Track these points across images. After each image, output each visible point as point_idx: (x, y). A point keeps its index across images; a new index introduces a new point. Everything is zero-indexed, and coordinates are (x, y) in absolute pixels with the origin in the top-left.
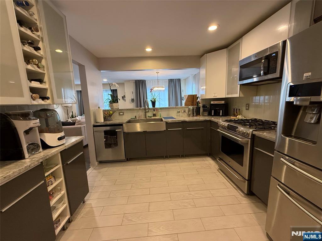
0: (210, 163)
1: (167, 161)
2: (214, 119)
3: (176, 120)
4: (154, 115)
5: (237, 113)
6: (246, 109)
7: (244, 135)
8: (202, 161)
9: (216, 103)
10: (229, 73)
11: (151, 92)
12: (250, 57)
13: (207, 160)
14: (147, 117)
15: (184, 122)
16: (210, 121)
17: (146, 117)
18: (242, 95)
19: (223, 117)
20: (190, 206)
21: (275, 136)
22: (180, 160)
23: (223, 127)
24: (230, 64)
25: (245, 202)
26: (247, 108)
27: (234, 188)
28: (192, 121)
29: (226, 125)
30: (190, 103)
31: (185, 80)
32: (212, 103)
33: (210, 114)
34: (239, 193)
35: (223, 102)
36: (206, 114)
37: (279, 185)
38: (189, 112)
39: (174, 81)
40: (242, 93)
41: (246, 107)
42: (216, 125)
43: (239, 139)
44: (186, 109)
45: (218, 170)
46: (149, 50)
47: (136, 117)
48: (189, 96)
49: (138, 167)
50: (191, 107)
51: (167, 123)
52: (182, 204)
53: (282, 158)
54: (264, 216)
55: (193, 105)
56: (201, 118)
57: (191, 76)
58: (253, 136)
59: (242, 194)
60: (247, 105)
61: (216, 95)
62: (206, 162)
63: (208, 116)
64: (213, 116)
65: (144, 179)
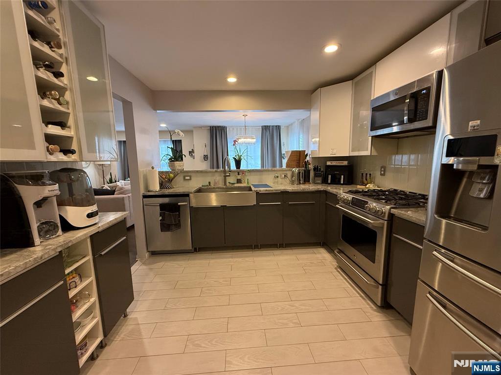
0: (324, 257)
1: (258, 253)
2: (331, 189)
3: (271, 189)
4: (239, 181)
5: (366, 180)
6: (381, 175)
7: (377, 214)
8: (312, 253)
9: (335, 164)
10: (356, 118)
11: (234, 145)
12: (388, 94)
13: (320, 253)
14: (228, 184)
15: (284, 193)
16: (326, 192)
17: (225, 184)
18: (374, 153)
19: (344, 186)
20: (291, 325)
21: (424, 216)
22: (277, 252)
23: (346, 202)
24: (357, 104)
25: (377, 319)
26: (382, 172)
27: (361, 296)
28: (296, 191)
29: (350, 199)
30: (295, 163)
31: (288, 127)
32: (329, 163)
33: (325, 181)
34: (368, 304)
35: (345, 163)
36: (319, 180)
37: (429, 293)
38: (292, 176)
39: (271, 128)
40: (376, 150)
41: (381, 171)
42: (334, 197)
43: (370, 220)
44: (287, 172)
45: (336, 268)
46: (232, 80)
47: (209, 183)
48: (293, 152)
49: (212, 261)
50: (296, 170)
51: (257, 193)
52: (281, 321)
53: (436, 250)
54: (406, 341)
55: (298, 166)
56: (310, 187)
57: (297, 122)
58: (391, 216)
59: (373, 306)
60: (382, 167)
61: (335, 151)
62: (318, 256)
63: (322, 183)
64: (329, 184)
65: (221, 281)
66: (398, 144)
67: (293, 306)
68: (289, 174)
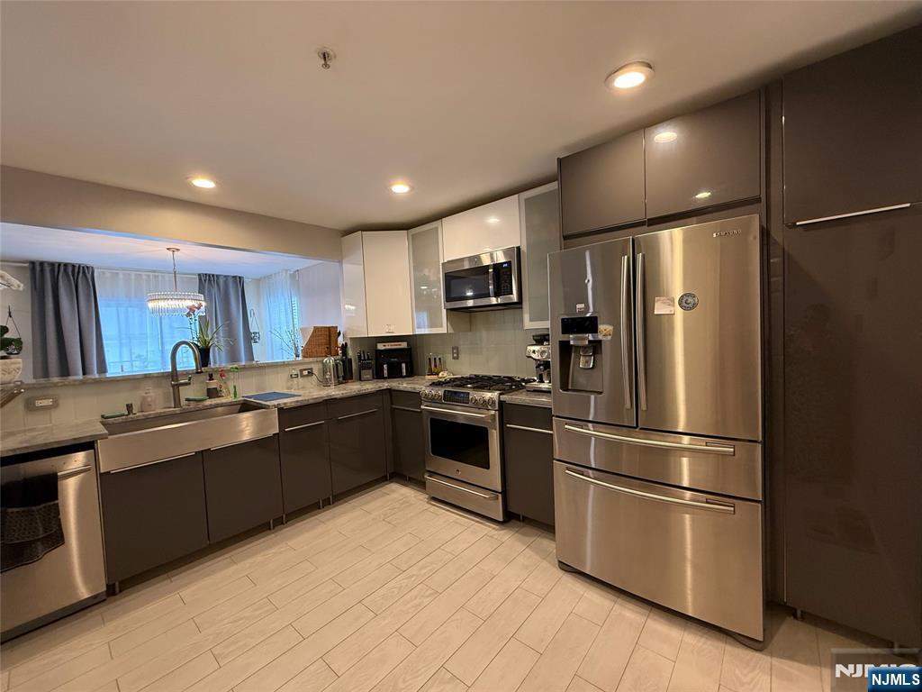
0: (403, 495)
1: (287, 531)
3: (300, 399)
4: (212, 393)
5: (436, 366)
6: (454, 358)
7: (485, 405)
8: (382, 496)
9: (389, 347)
13: (393, 491)
14: (183, 402)
15: (329, 402)
16: (390, 391)
17: (177, 403)
18: (451, 331)
19: (407, 379)
22: (324, 516)
23: (433, 400)
25: (508, 541)
26: (455, 355)
27: (477, 522)
28: (348, 395)
29: (441, 392)
30: (323, 349)
31: (258, 281)
32: (381, 347)
33: (377, 374)
34: (489, 527)
35: (404, 345)
36: (367, 374)
37: (567, 469)
38: (325, 372)
39: (221, 281)
40: (452, 325)
41: (453, 353)
42: (415, 397)
44: (312, 366)
45: (427, 503)
46: (203, 183)
47: (129, 407)
48: (316, 329)
50: (330, 361)
51: (281, 410)
52: (409, 606)
53: (566, 424)
55: (329, 353)
56: (353, 388)
57: (284, 274)
58: (501, 403)
59: (494, 526)
60: (453, 349)
61: (392, 328)
63: (373, 378)
64: (386, 378)
66: (470, 319)
67: (411, 577)
68: (316, 368)
